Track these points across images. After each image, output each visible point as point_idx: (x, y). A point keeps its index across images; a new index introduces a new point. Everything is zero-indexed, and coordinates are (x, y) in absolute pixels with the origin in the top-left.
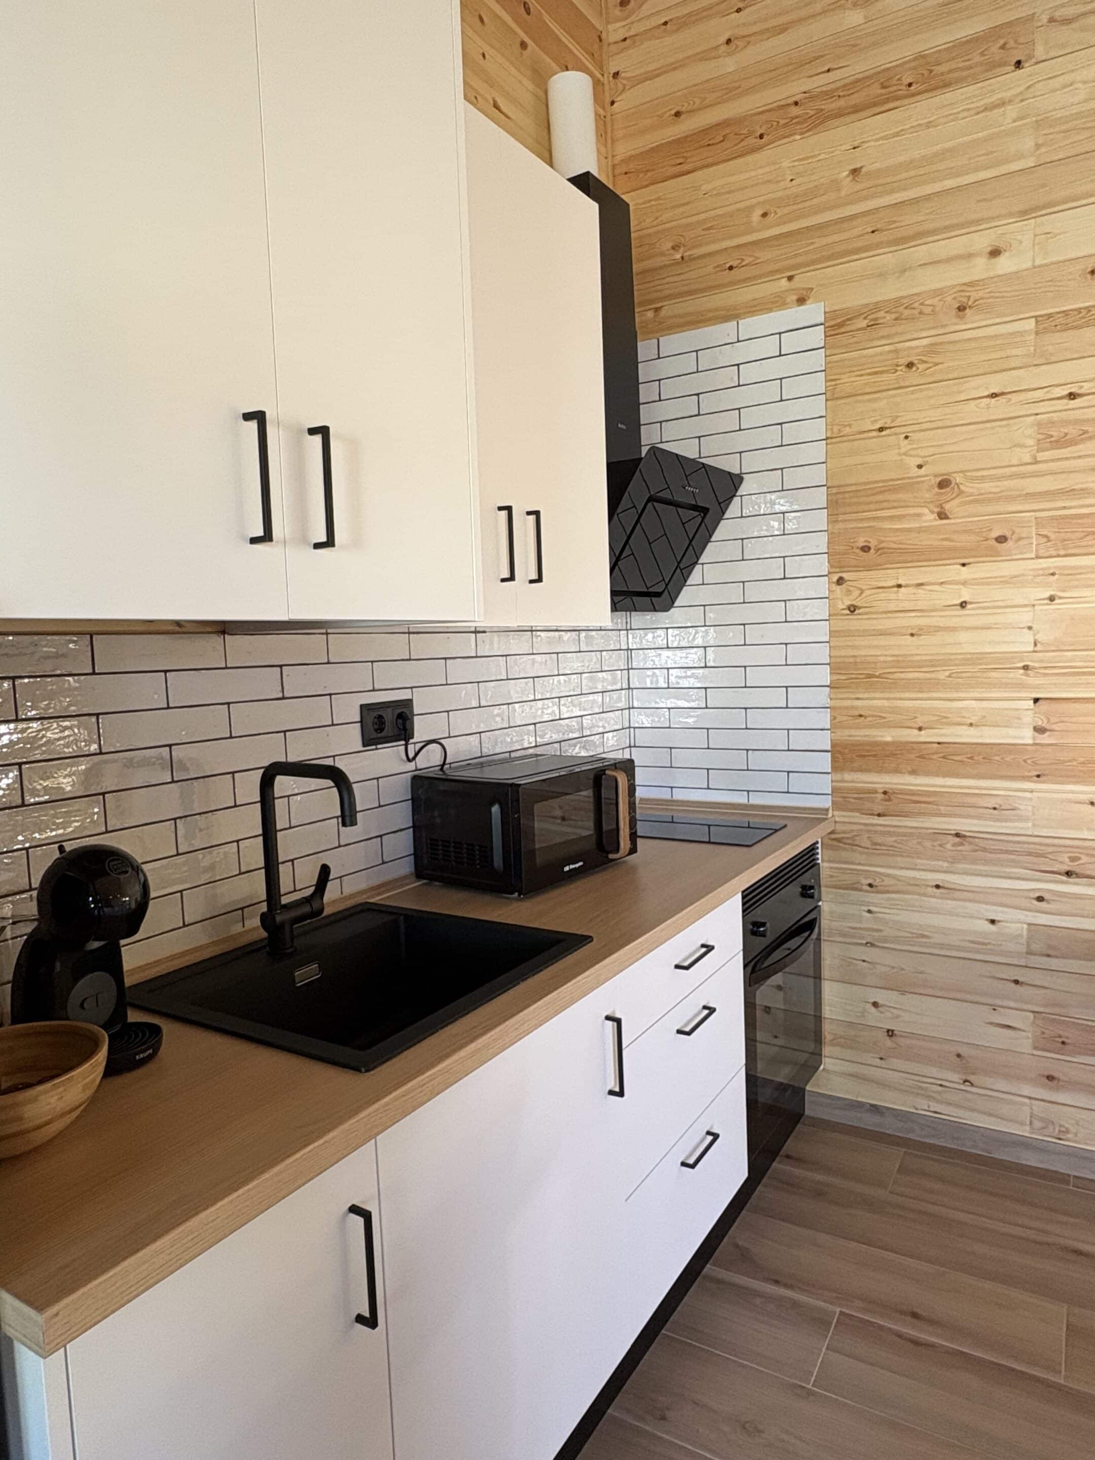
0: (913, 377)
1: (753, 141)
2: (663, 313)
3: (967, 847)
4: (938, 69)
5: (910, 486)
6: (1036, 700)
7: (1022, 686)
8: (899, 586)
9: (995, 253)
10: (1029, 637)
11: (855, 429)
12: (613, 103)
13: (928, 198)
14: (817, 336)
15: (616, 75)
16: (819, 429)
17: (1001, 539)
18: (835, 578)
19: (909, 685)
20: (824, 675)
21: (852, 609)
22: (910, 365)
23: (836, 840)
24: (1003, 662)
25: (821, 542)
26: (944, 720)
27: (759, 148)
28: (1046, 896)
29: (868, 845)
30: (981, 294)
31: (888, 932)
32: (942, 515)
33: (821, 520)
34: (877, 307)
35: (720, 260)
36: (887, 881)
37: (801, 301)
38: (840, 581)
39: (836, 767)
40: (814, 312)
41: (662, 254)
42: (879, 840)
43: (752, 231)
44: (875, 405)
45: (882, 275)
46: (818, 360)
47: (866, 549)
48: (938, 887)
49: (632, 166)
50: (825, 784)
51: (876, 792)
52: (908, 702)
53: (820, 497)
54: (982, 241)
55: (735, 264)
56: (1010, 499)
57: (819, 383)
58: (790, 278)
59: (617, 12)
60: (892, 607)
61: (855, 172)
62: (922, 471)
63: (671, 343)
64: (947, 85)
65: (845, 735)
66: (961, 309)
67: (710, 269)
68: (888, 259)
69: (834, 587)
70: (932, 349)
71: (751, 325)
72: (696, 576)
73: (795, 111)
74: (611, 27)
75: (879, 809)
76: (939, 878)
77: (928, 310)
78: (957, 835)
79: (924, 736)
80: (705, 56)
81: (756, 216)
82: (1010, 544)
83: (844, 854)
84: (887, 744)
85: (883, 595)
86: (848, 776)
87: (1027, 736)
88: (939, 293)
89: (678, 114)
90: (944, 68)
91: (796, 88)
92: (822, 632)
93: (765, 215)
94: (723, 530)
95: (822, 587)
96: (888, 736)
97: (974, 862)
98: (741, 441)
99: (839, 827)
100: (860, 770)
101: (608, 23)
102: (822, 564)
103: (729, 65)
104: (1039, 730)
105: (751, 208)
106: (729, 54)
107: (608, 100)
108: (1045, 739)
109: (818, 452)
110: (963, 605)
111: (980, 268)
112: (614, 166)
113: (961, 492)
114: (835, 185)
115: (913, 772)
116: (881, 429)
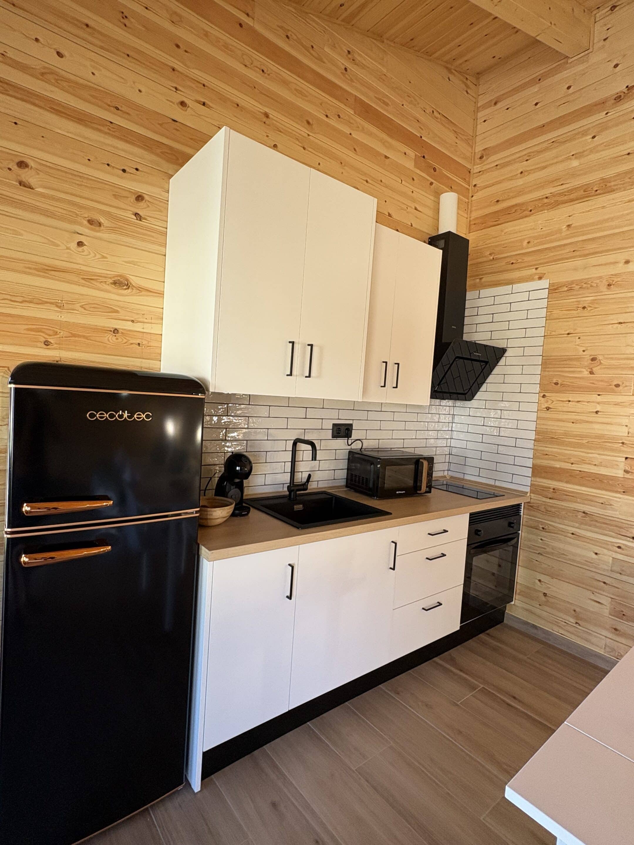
0: (585, 313)
1: (527, 213)
2: (483, 280)
3: (587, 519)
4: (608, 184)
5: (579, 359)
6: (626, 458)
7: (620, 451)
8: (569, 401)
9: (627, 262)
10: (626, 430)
11: (557, 333)
12: (472, 196)
13: (599, 238)
14: (545, 293)
15: (475, 185)
16: (542, 332)
17: (617, 386)
18: (542, 395)
19: (570, 444)
20: (532, 435)
21: (548, 409)
22: (584, 308)
23: (530, 506)
24: (613, 439)
25: (537, 379)
26: (583, 461)
27: (529, 216)
28: (622, 546)
29: (544, 510)
30: (619, 279)
31: (548, 550)
32: (591, 373)
33: (538, 370)
34: (572, 282)
35: (508, 260)
36: (551, 528)
37: (540, 278)
38: (544, 396)
39: (534, 475)
40: (545, 283)
41: (485, 256)
42: (549, 509)
43: (523, 248)
44: (568, 323)
45: (576, 269)
46: (545, 303)
47: (556, 384)
48: (573, 534)
49: (476, 222)
50: (528, 482)
51: (550, 488)
52: (569, 451)
53: (539, 360)
54: (621, 257)
55: (514, 262)
56: (623, 368)
57: (543, 313)
58: (536, 269)
59: (478, 161)
60: (565, 409)
61: (569, 226)
62: (584, 353)
63: (484, 292)
64: (614, 191)
65: (539, 462)
66: (609, 285)
67: (504, 264)
68: (579, 262)
69: (541, 398)
70: (593, 302)
71: (517, 287)
72: (484, 388)
73: (546, 201)
74: (475, 167)
75: (550, 496)
76: (574, 530)
77: (595, 285)
78: (584, 513)
79: (575, 467)
80: (511, 179)
81: (525, 243)
82: (621, 388)
83: (532, 513)
84: (556, 468)
85: (562, 404)
86: (538, 480)
87: (620, 473)
88: (600, 278)
89: (498, 201)
90: (612, 184)
91: (547, 191)
92: (533, 417)
93: (529, 242)
94: (496, 370)
95: (535, 398)
96: (558, 465)
97: (590, 526)
98: (509, 334)
99: (532, 501)
100: (544, 478)
101: (474, 165)
102: (537, 389)
103: (520, 182)
104: (626, 471)
105: (524, 239)
106: (521, 178)
107: (470, 195)
108: (628, 476)
109: (540, 341)
110: (597, 412)
111: (620, 268)
112: (470, 221)
113: (601, 363)
114: (560, 231)
115: (567, 482)
116: (568, 334)
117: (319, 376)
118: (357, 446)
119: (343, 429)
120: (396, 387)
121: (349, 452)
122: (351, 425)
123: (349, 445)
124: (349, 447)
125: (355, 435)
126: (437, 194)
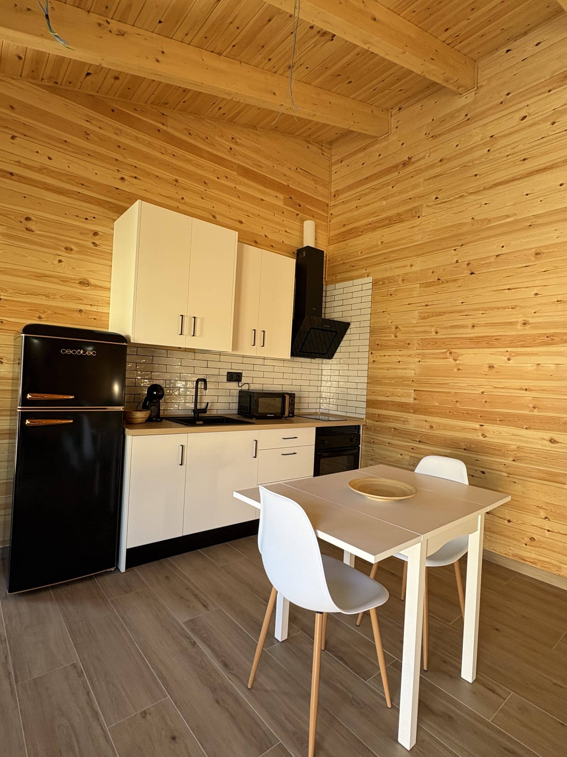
0: (391, 298)
1: (360, 233)
2: (337, 277)
3: (396, 432)
4: (401, 217)
5: (389, 328)
6: (415, 390)
7: (412, 386)
8: (385, 356)
9: (411, 266)
10: (413, 372)
11: (377, 311)
12: (330, 221)
13: (397, 250)
14: (370, 286)
15: (332, 214)
16: (369, 311)
17: (409, 344)
18: (370, 352)
19: (385, 384)
20: (365, 380)
21: (374, 361)
22: (391, 295)
23: (367, 428)
24: (407, 379)
25: (367, 342)
26: (393, 395)
27: (362, 235)
28: (414, 448)
29: (373, 430)
30: (408, 276)
31: (377, 456)
32: (396, 337)
33: (368, 336)
34: (384, 279)
35: (350, 264)
36: (377, 441)
37: (368, 276)
38: (372, 353)
39: (368, 406)
40: (370, 279)
41: (338, 261)
42: (376, 428)
43: (358, 257)
44: (382, 305)
45: (386, 270)
46: (370, 292)
47: (378, 345)
48: (389, 443)
49: (333, 238)
50: (364, 411)
51: (376, 414)
52: (385, 389)
53: (368, 330)
54: (408, 262)
55: (354, 265)
56: (411, 333)
57: (370, 298)
58: (366, 270)
59: (333, 198)
60: (383, 361)
61: (382, 242)
62: (392, 324)
63: (338, 285)
64: (403, 221)
65: (370, 397)
66: (403, 280)
67: (348, 267)
68: (388, 266)
69: (370, 355)
70: (396, 291)
71: (356, 282)
72: (338, 350)
73: (370, 226)
74: (332, 202)
75: (376, 420)
76: (389, 441)
77: (396, 280)
78: (394, 428)
79: (388, 399)
80: (350, 211)
81: (359, 253)
82: (411, 345)
83: (368, 432)
84: (379, 401)
85: (381, 358)
86: (370, 409)
87: (411, 401)
88: (399, 276)
89: (344, 225)
90: (403, 217)
91: (370, 220)
92: (366, 367)
93: (361, 252)
94: (346, 337)
95: (366, 355)
96: (380, 398)
97: (397, 436)
98: (352, 313)
99: (367, 424)
100: (373, 408)
101: (330, 201)
102: (367, 349)
103: (356, 213)
104: (415, 399)
105: (358, 250)
106: (357, 210)
107: (329, 221)
108: (416, 402)
109: (368, 317)
110: (399, 362)
111: (408, 270)
112: (329, 238)
113: (400, 330)
114: (377, 245)
115: (385, 409)
116: (383, 312)
117: (201, 335)
118: (245, 387)
119: (235, 376)
120: (263, 346)
121: (240, 391)
122: (241, 373)
123: (239, 387)
124: (240, 388)
125: (244, 380)
126: (302, 221)
